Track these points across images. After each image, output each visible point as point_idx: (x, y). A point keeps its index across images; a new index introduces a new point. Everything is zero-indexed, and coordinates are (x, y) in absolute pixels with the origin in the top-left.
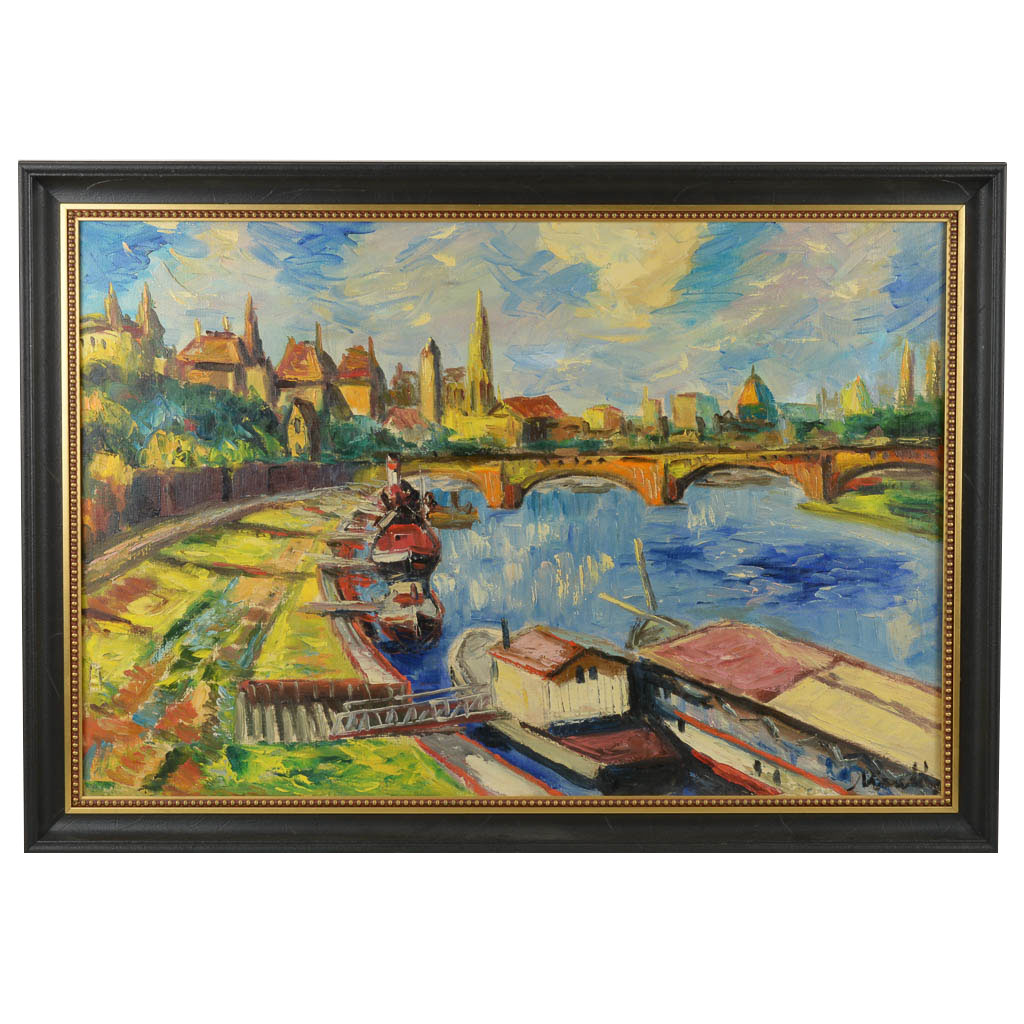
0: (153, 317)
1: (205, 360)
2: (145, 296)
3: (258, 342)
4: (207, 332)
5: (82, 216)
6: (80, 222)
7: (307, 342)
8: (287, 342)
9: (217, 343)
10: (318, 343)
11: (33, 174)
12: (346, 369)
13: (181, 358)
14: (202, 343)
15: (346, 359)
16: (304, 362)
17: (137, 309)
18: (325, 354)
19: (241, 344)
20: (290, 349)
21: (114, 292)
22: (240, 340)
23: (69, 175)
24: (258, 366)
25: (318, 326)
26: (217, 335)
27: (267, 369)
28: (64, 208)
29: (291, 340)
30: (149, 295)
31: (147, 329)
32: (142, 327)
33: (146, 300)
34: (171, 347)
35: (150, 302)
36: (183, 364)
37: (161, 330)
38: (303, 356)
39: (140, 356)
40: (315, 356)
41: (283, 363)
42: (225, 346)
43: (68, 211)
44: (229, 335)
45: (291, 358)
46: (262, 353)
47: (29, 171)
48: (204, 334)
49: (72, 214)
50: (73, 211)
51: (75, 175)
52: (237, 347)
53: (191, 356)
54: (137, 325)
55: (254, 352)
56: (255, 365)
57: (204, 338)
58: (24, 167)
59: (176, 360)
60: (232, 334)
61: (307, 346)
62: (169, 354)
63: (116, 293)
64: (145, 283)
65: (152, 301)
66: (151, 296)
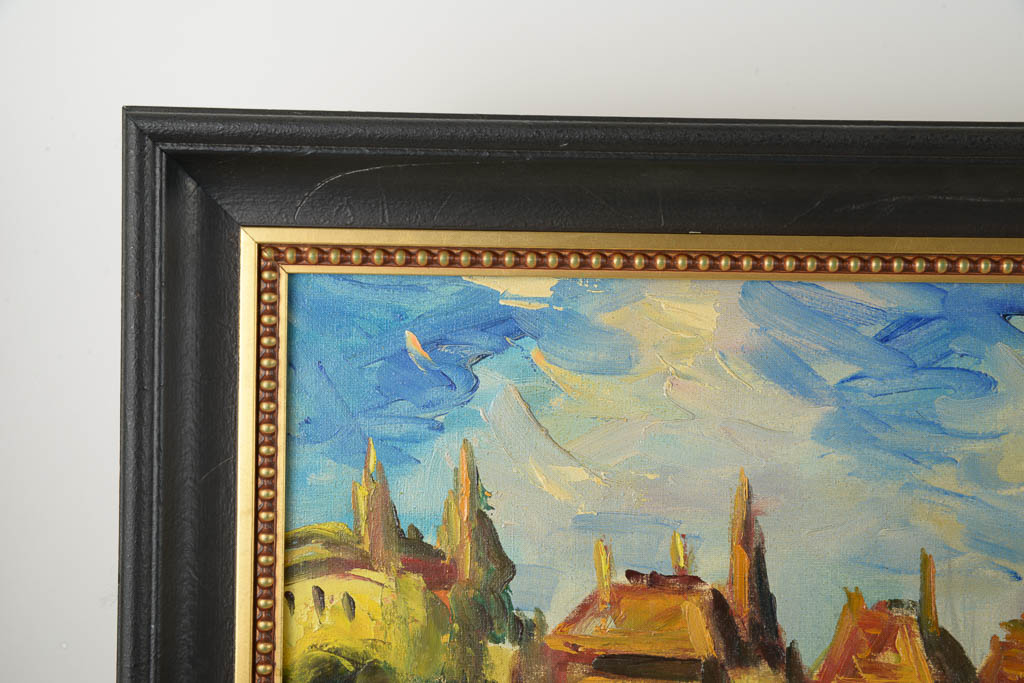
0: (484, 530)
1: (624, 649)
2: (464, 474)
3: (764, 601)
4: (630, 574)
5: (298, 261)
6: (291, 276)
7: (897, 603)
8: (844, 600)
9: (657, 603)
10: (926, 602)
11: (169, 146)
12: (1002, 677)
13: (557, 645)
14: (615, 603)
15: (1001, 648)
16: (887, 657)
17: (440, 509)
18: (944, 632)
19: (719, 605)
20: (851, 623)
21: (380, 467)
22: (717, 595)
23: (270, 149)
24: (765, 667)
25: (926, 562)
26: (655, 580)
27: (789, 676)
28: (249, 240)
29: (853, 598)
30: (474, 475)
31: (466, 566)
32: (454, 561)
33: (465, 489)
34: (531, 615)
35: (476, 491)
36: (563, 662)
37: (507, 568)
38: (885, 641)
39: (446, 638)
40: (919, 640)
41: (829, 659)
42: (675, 614)
43: (261, 247)
44: (688, 582)
45: (853, 646)
46: (775, 630)
47: (158, 138)
48: (622, 579)
49: (270, 257)
50: (273, 247)
51: (288, 150)
52: (708, 616)
53: (586, 638)
54: (440, 555)
55: (755, 628)
56: (756, 665)
57: (620, 589)
58: (146, 125)
59: (544, 647)
60: (697, 580)
61: (896, 612)
62: (523, 631)
63: (386, 468)
64: (465, 441)
65: (484, 490)
66: (481, 477)
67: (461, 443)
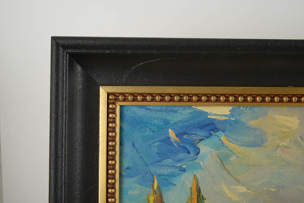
5: (124, 100)
6: (121, 106)
11: (70, 51)
21: (159, 187)
23: (113, 51)
28: (103, 92)
30: (199, 191)
33: (195, 197)
35: (199, 197)
43: (109, 94)
47: (65, 47)
49: (112, 99)
50: (113, 94)
51: (121, 52)
58: (60, 42)
63: (161, 188)
64: (195, 176)
65: (203, 197)
66: (201, 191)
67: (193, 177)
